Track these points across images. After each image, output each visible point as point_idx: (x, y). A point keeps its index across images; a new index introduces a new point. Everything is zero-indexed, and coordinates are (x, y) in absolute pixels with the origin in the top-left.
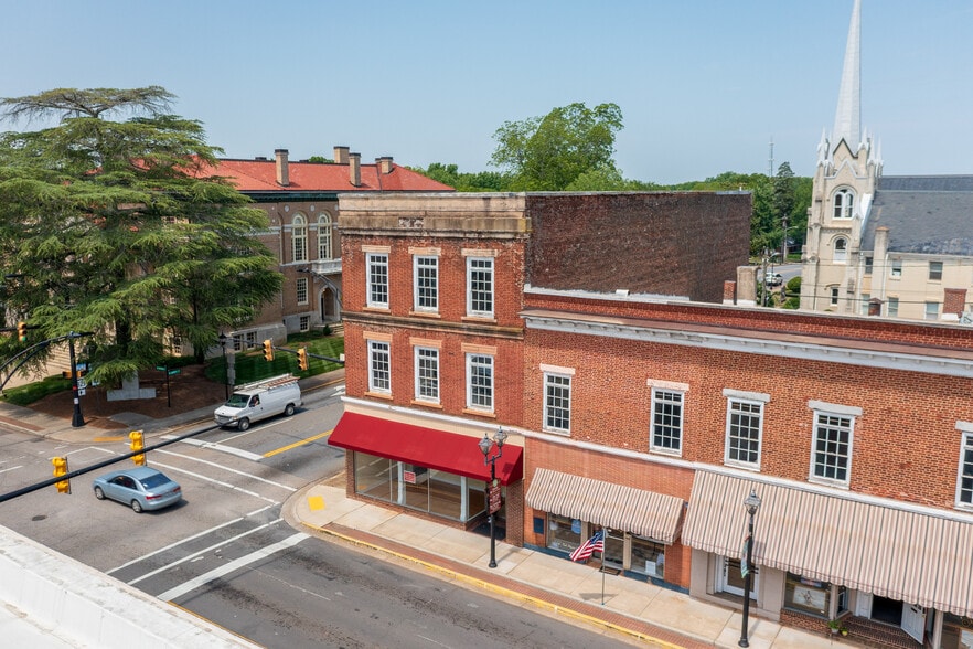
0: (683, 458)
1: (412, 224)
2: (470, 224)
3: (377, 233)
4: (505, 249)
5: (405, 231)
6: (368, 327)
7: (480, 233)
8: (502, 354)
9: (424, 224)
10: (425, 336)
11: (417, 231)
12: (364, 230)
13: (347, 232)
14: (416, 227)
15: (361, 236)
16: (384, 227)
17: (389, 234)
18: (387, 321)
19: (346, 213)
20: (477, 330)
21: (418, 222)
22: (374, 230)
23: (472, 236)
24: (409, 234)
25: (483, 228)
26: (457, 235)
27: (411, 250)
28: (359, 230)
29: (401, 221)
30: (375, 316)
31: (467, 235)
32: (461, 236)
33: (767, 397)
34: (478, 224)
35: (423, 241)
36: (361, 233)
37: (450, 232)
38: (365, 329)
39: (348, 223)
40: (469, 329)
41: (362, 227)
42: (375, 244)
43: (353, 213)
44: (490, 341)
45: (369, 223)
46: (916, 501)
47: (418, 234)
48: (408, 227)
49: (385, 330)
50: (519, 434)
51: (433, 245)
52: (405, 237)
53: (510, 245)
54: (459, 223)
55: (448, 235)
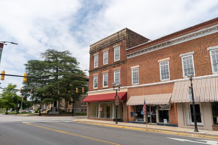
0: (171, 80)
2: (115, 39)
3: (96, 50)
4: (122, 42)
5: (102, 47)
6: (94, 73)
7: (117, 41)
8: (122, 68)
9: (106, 44)
10: (105, 70)
11: (104, 46)
13: (91, 53)
14: (104, 45)
17: (99, 49)
18: (97, 70)
20: (116, 64)
23: (115, 42)
25: (117, 39)
26: (112, 43)
27: (103, 51)
28: (93, 51)
31: (114, 42)
32: (113, 43)
35: (105, 48)
36: (94, 52)
39: (91, 51)
40: (114, 64)
42: (96, 53)
43: (92, 48)
44: (119, 66)
47: (104, 47)
49: (97, 72)
50: (126, 88)
51: (107, 48)
52: (102, 49)
53: (123, 41)
54: (112, 40)
55: (110, 44)
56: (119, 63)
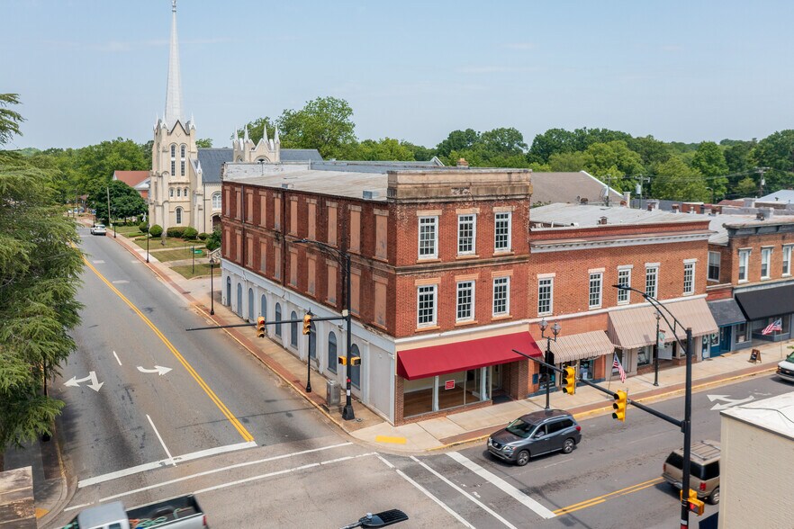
0: (603, 308)
1: (461, 193)
2: (501, 190)
3: (432, 201)
4: (519, 205)
5: (456, 197)
6: (420, 276)
7: (506, 196)
8: (516, 273)
9: (471, 192)
10: (467, 273)
12: (421, 199)
13: (405, 202)
14: (464, 194)
15: (417, 203)
16: (439, 196)
17: (443, 200)
18: (438, 267)
19: (403, 186)
20: (503, 261)
21: (466, 190)
22: (431, 198)
23: (502, 198)
24: (458, 200)
25: (509, 192)
26: (492, 198)
27: (458, 211)
28: (417, 199)
29: (453, 191)
30: (429, 265)
31: (499, 198)
32: (495, 198)
33: (632, 266)
34: (506, 189)
35: (467, 204)
36: (419, 201)
37: (488, 196)
38: (417, 278)
39: (407, 194)
40: (498, 261)
41: (420, 196)
42: (428, 209)
43: (410, 186)
44: (508, 267)
45: (426, 193)
46: (675, 297)
47: (465, 199)
48: (458, 194)
49: (434, 274)
50: (526, 323)
51: (474, 206)
52: (453, 202)
53: (522, 202)
54: (494, 190)
55: (487, 198)
56: (511, 260)
